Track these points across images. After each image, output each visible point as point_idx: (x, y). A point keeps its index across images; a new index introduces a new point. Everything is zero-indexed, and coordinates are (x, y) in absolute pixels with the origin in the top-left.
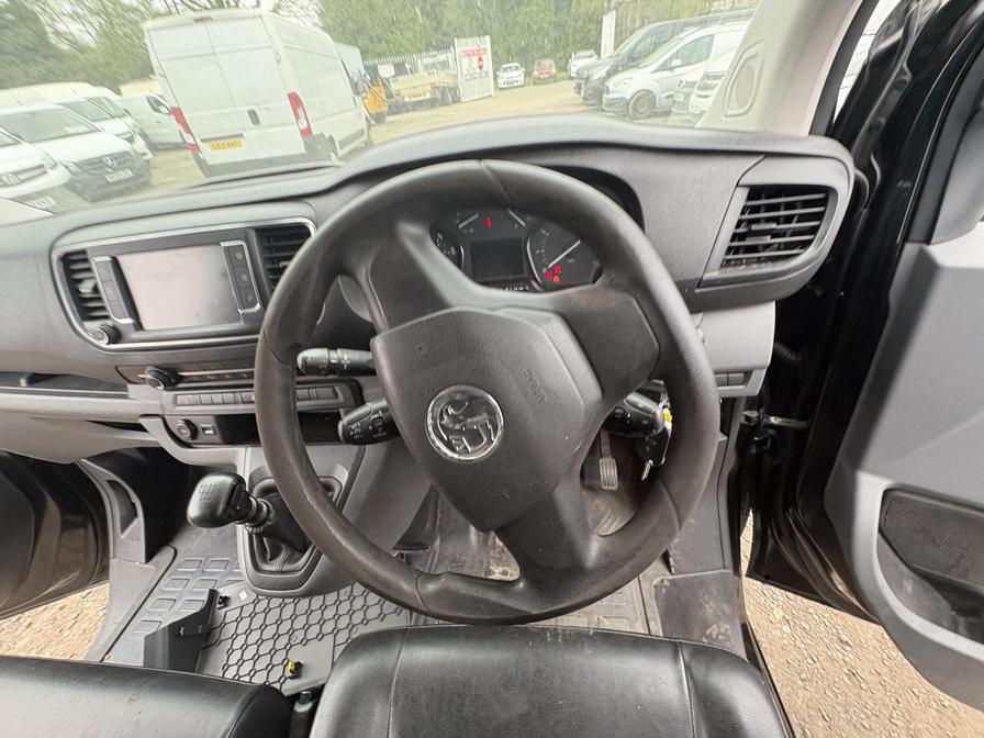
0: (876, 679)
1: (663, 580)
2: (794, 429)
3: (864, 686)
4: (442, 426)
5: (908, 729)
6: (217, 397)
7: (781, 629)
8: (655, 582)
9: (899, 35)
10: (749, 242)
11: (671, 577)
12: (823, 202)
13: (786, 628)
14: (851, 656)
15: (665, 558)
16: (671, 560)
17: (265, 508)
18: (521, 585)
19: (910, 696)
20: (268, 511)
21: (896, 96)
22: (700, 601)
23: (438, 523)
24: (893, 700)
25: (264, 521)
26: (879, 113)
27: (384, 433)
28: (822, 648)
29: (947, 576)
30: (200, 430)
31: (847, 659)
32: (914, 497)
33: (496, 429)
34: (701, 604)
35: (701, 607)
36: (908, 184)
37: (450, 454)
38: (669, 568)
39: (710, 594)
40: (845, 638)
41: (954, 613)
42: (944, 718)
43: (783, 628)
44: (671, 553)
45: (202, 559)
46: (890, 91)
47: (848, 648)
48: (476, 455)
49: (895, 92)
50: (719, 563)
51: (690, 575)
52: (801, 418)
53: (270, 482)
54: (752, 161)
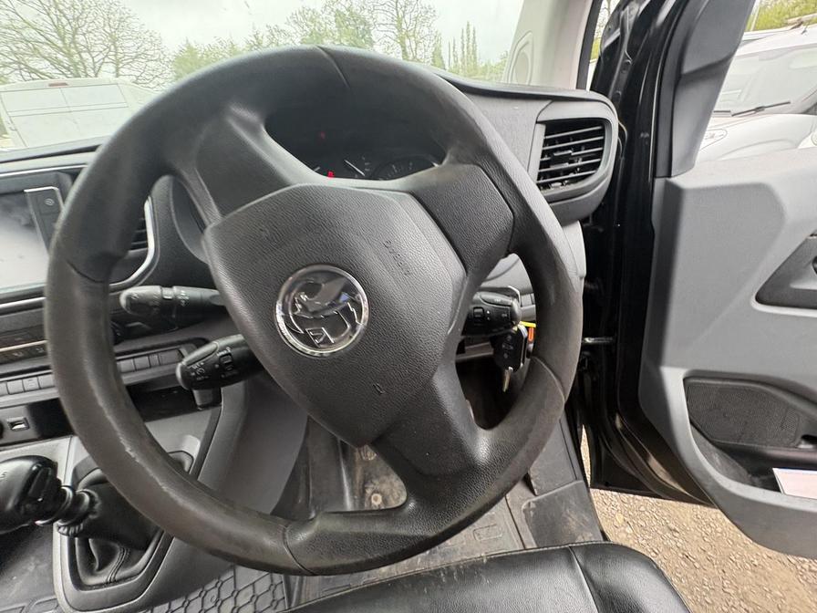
0: (703, 557)
1: (529, 504)
2: (604, 345)
3: (697, 565)
4: (294, 316)
5: (738, 594)
6: (31, 383)
7: (625, 532)
8: (523, 507)
9: (617, 34)
10: (553, 168)
11: (535, 499)
12: (601, 132)
13: (629, 530)
14: (681, 541)
15: (527, 481)
16: (533, 482)
17: (87, 498)
18: (412, 505)
19: (730, 564)
20: (92, 502)
21: (625, 76)
22: (564, 515)
23: (311, 496)
24: (721, 571)
25: (86, 515)
26: (616, 88)
27: (235, 372)
28: (658, 540)
29: (740, 443)
30: (7, 426)
31: (679, 545)
32: (704, 381)
33: (360, 312)
34: (565, 518)
35: (565, 522)
36: (647, 135)
37: (309, 350)
38: (532, 490)
39: (570, 506)
40: (673, 526)
41: (750, 476)
42: (759, 576)
43: (627, 530)
44: (531, 476)
45: (25, 604)
46: (621, 71)
47: (677, 535)
48: (341, 345)
49: (624, 72)
50: (571, 477)
51: (550, 493)
52: (607, 335)
53: (98, 472)
54: (545, 103)
